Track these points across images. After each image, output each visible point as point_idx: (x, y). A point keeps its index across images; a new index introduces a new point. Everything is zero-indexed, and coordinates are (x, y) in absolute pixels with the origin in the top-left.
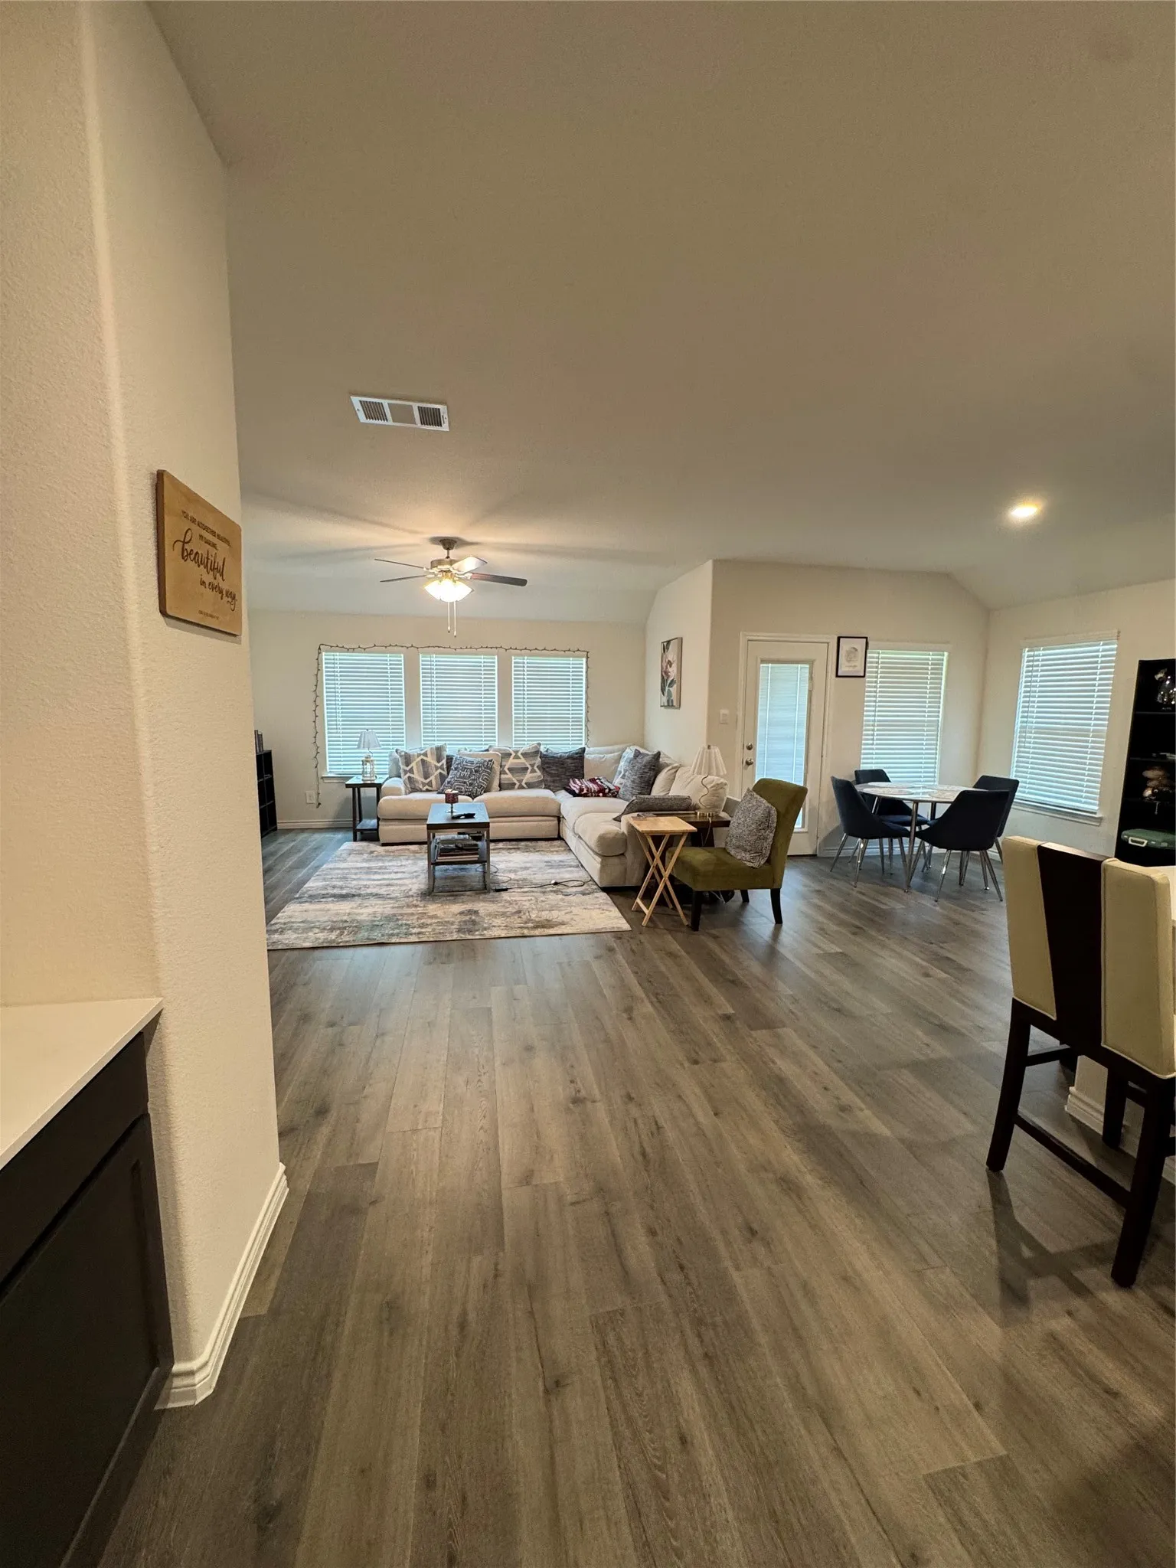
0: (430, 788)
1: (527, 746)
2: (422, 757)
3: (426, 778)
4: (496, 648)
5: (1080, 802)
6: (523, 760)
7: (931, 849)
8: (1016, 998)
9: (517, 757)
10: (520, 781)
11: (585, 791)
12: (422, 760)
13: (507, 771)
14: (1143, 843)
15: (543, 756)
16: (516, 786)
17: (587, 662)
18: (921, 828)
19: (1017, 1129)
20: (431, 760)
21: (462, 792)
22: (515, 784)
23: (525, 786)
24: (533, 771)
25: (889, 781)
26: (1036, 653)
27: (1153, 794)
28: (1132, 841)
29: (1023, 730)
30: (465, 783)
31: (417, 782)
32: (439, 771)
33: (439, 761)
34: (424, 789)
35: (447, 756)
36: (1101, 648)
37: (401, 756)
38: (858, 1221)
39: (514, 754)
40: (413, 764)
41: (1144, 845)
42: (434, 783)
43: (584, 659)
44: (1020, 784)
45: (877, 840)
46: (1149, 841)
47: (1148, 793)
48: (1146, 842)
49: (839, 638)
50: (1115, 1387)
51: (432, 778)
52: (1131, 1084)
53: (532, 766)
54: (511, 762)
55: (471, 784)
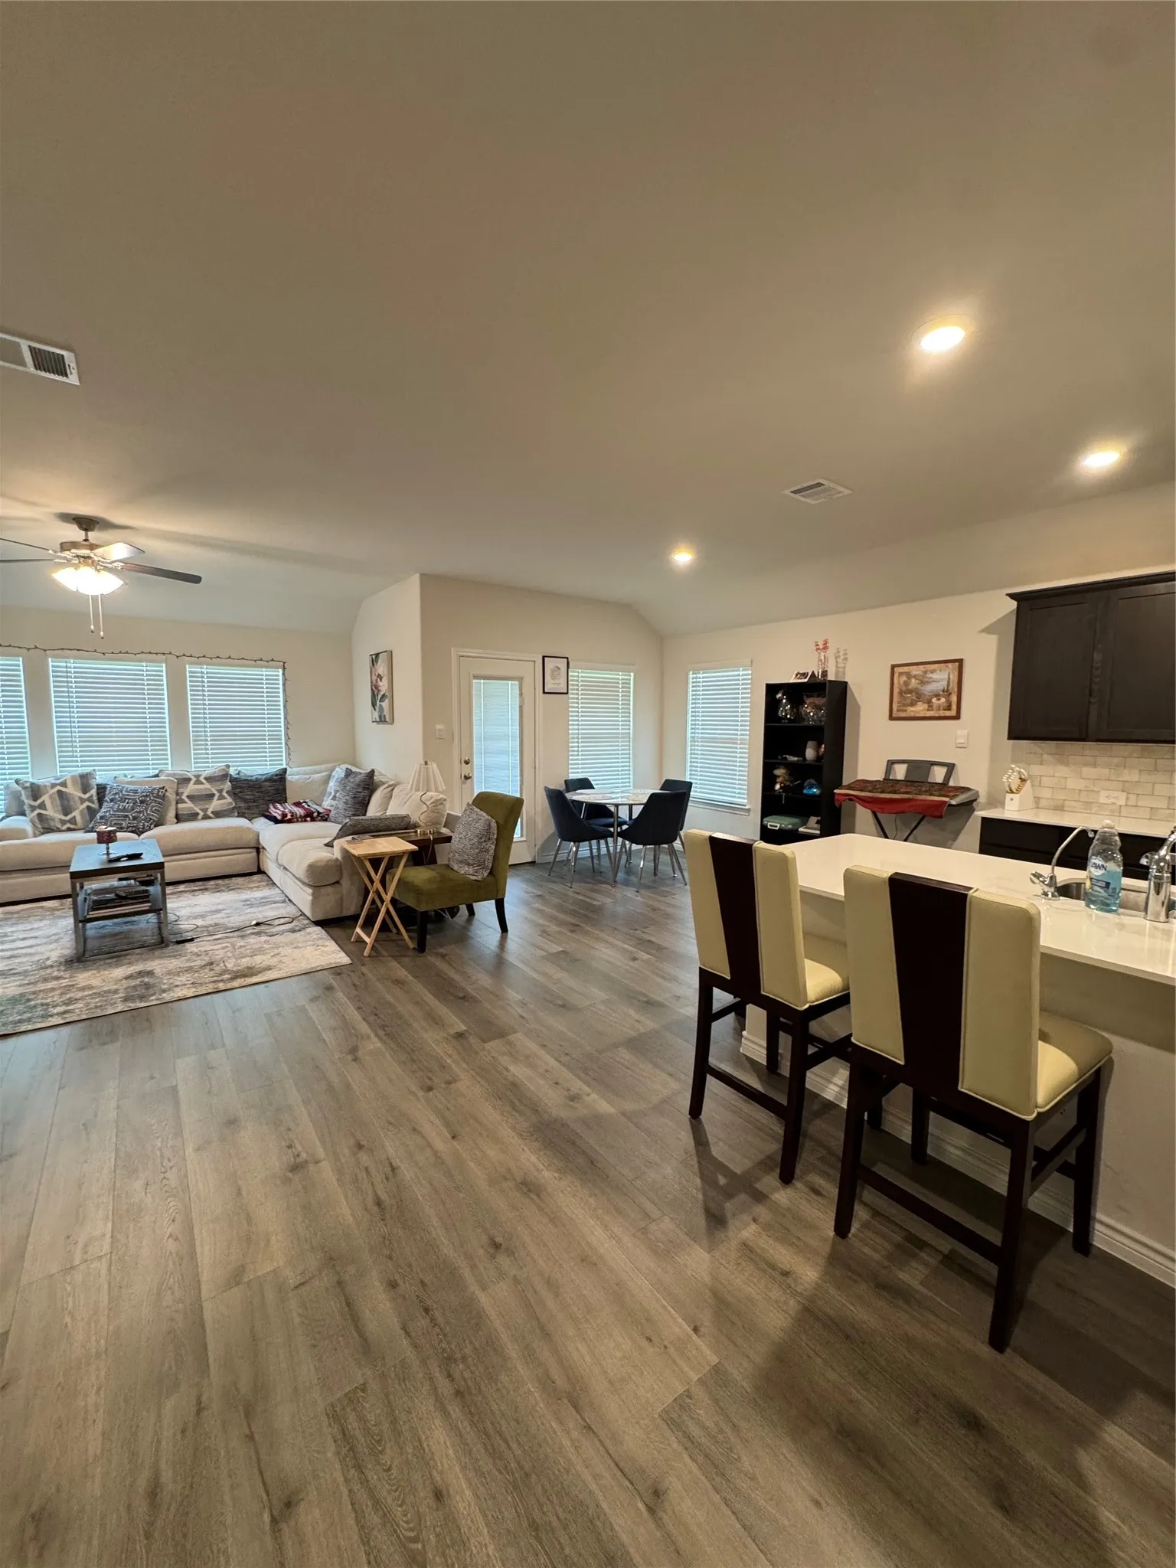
0: (72, 826)
1: (212, 768)
2: (59, 788)
3: (66, 814)
4: (164, 654)
5: (734, 797)
6: (207, 785)
7: (631, 846)
8: (702, 967)
9: (198, 782)
10: (205, 810)
11: (289, 817)
12: (60, 792)
13: (186, 800)
14: (776, 827)
15: (233, 780)
16: (200, 817)
17: (283, 674)
18: (621, 828)
19: (709, 1077)
20: (74, 791)
21: (122, 828)
22: (198, 814)
23: (211, 815)
24: (221, 797)
25: (594, 788)
26: (698, 675)
27: (781, 788)
28: (771, 826)
29: (693, 739)
30: (126, 816)
31: (53, 819)
32: (87, 803)
33: (85, 792)
34: (64, 828)
35: (97, 785)
36: (741, 673)
37: (25, 788)
38: (592, 1200)
39: (194, 779)
40: (45, 798)
41: (777, 829)
42: (79, 819)
43: (281, 671)
44: (693, 785)
45: (587, 843)
46: (781, 825)
47: (778, 787)
48: (779, 825)
49: (544, 657)
50: (786, 1267)
51: (76, 814)
52: (782, 1019)
53: (220, 791)
54: (191, 788)
55: (135, 818)
